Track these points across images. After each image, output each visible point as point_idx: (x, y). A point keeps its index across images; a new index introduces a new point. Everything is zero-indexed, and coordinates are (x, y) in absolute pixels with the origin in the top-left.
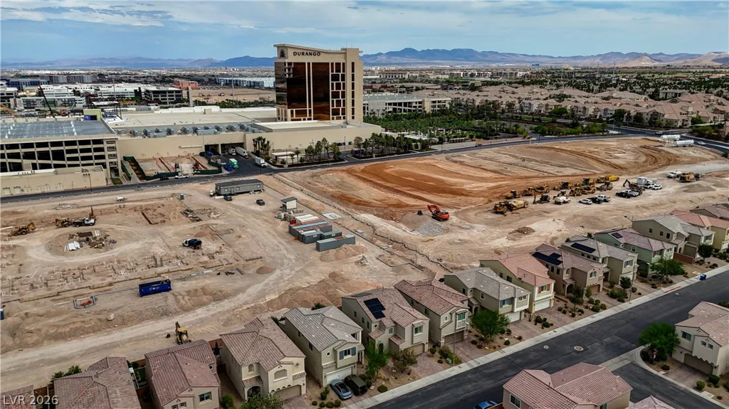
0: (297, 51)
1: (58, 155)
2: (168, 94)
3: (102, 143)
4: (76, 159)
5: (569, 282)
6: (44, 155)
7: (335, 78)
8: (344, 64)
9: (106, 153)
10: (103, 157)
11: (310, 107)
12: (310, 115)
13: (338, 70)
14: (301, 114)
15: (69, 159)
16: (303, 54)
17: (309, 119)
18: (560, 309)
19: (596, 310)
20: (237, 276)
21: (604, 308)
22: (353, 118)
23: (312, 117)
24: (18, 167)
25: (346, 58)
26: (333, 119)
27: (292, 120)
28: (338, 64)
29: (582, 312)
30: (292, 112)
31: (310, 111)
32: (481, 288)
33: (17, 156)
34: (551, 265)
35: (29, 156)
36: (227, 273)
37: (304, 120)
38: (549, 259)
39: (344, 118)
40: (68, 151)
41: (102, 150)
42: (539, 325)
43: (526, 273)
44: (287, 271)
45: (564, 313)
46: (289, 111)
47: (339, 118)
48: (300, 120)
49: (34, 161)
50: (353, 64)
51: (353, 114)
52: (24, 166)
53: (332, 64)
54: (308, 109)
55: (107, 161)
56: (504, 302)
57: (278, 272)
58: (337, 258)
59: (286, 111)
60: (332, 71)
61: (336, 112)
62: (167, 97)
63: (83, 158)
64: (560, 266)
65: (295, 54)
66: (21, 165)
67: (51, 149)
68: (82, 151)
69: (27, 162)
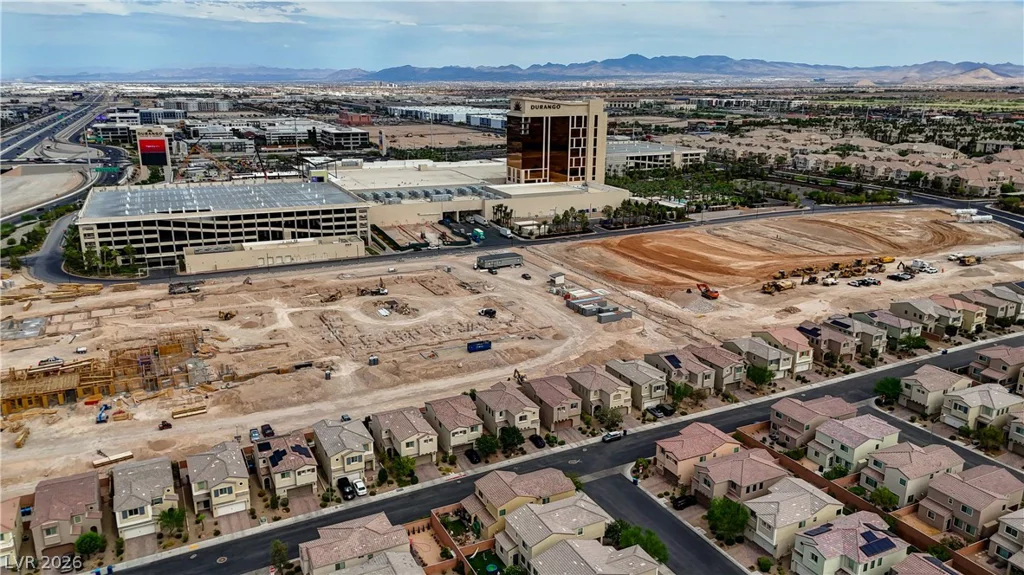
0: (535, 104)
1: (315, 224)
2: (351, 137)
4: (330, 228)
5: (826, 351)
6: (302, 224)
7: (575, 133)
8: (586, 117)
9: (358, 222)
10: (355, 226)
11: (546, 167)
12: (546, 176)
13: (579, 124)
14: (535, 176)
15: (325, 228)
16: (541, 107)
17: (545, 181)
18: (817, 371)
19: (846, 373)
20: (537, 340)
21: (853, 371)
22: (594, 179)
23: (548, 178)
24: (278, 236)
25: (588, 111)
26: (571, 180)
27: (526, 182)
28: (579, 118)
29: (835, 374)
30: (526, 172)
31: (546, 171)
32: (753, 351)
33: (278, 224)
34: (811, 337)
35: (289, 224)
36: (529, 338)
37: (539, 181)
38: (810, 332)
39: (583, 179)
40: (325, 220)
41: (354, 218)
42: (799, 381)
43: (790, 342)
44: (579, 338)
45: (820, 373)
46: (523, 171)
47: (578, 179)
48: (534, 182)
49: (293, 230)
50: (596, 117)
51: (594, 173)
52: (284, 235)
53: (573, 117)
54: (543, 169)
55: (359, 230)
56: (771, 362)
57: (571, 339)
58: (620, 330)
59: (519, 173)
60: (573, 126)
61: (574, 172)
62: (351, 141)
63: (337, 227)
64: (819, 338)
65: (532, 107)
66: (281, 233)
67: (308, 218)
68: (337, 220)
69: (287, 231)
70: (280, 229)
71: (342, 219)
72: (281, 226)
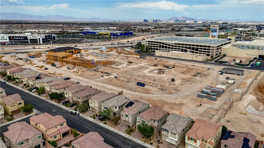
1: (197, 49)
3: (210, 47)
4: (201, 51)
6: (193, 49)
9: (211, 51)
10: (209, 52)
15: (200, 51)
24: (186, 51)
35: (190, 48)
40: (200, 49)
41: (209, 49)
49: (190, 50)
52: (188, 51)
55: (210, 54)
63: (204, 51)
66: (187, 50)
67: (195, 47)
68: (204, 49)
69: (188, 50)
70: (187, 49)
71: (206, 49)
72: (187, 48)
